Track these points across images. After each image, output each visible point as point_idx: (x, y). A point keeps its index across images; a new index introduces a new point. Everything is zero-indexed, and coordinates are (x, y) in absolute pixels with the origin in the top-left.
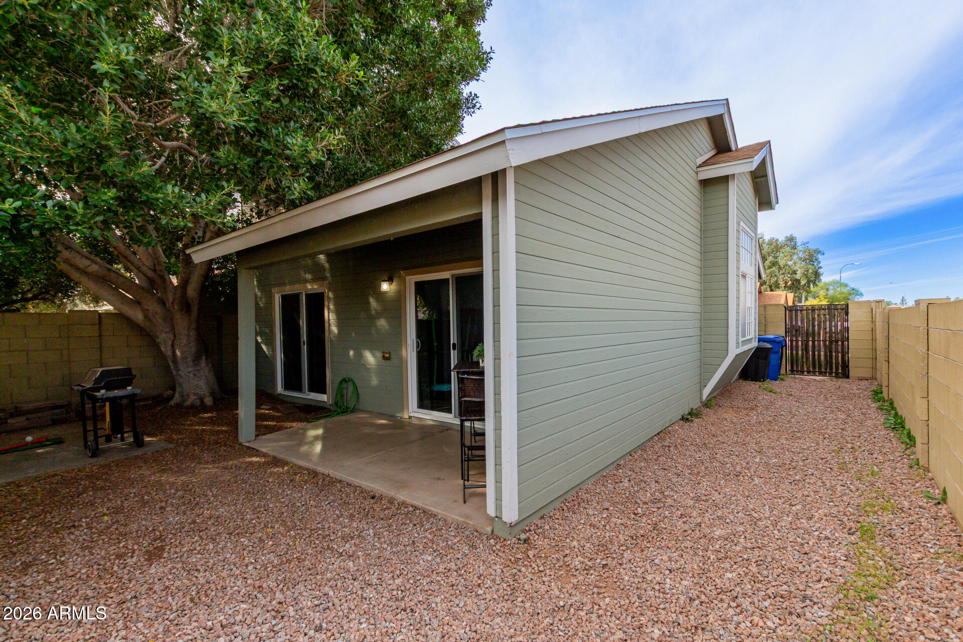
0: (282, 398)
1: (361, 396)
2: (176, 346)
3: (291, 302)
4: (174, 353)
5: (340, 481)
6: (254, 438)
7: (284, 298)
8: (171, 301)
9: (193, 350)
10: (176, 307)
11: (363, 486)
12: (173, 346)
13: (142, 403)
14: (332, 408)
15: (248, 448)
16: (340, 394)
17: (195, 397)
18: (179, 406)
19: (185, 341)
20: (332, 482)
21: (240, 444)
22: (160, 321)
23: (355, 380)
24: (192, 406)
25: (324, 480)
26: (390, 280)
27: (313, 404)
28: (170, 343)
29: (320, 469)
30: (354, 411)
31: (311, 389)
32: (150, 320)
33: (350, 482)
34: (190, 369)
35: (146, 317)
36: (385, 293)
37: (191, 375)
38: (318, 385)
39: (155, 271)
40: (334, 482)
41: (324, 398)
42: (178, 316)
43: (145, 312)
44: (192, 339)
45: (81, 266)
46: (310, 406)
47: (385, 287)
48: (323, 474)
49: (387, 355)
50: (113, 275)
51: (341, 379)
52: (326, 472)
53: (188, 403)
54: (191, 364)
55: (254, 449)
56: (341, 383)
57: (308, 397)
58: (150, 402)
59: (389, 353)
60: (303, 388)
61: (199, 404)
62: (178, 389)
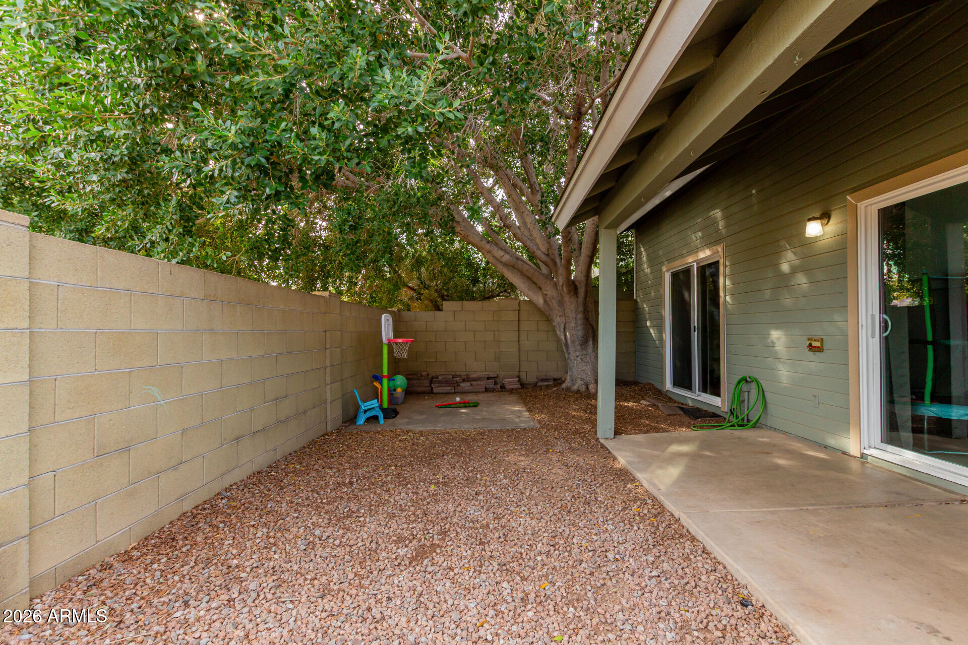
0: (670, 395)
1: (769, 406)
2: (567, 330)
3: (681, 279)
4: (565, 336)
5: (694, 539)
6: (612, 436)
7: (675, 275)
8: (561, 284)
9: (580, 333)
10: (565, 290)
11: (729, 567)
12: (564, 329)
13: (545, 383)
14: (727, 417)
15: (603, 446)
16: (739, 400)
17: (582, 382)
18: (568, 389)
19: (573, 325)
20: (683, 535)
21: (597, 440)
22: (555, 305)
23: (761, 381)
24: (578, 391)
25: (669, 526)
26: (825, 216)
27: (705, 408)
28: (563, 325)
29: (669, 505)
30: (756, 426)
31: (704, 389)
32: (549, 306)
33: (708, 547)
34: (578, 354)
35: (545, 301)
36: (815, 240)
37: (579, 359)
38: (712, 384)
39: (548, 255)
40: (682, 536)
41: (716, 401)
42: (567, 298)
43: (545, 296)
44: (580, 322)
45: (498, 257)
46: (698, 410)
47: (814, 229)
48: (672, 515)
49: (815, 344)
50: (519, 262)
51: (741, 377)
52: (677, 514)
53: (575, 388)
54: (579, 348)
55: (608, 450)
56: (739, 382)
57: (699, 398)
58: (551, 383)
59: (822, 340)
60: (693, 387)
61: (584, 389)
62: (569, 373)
